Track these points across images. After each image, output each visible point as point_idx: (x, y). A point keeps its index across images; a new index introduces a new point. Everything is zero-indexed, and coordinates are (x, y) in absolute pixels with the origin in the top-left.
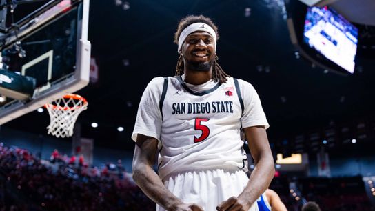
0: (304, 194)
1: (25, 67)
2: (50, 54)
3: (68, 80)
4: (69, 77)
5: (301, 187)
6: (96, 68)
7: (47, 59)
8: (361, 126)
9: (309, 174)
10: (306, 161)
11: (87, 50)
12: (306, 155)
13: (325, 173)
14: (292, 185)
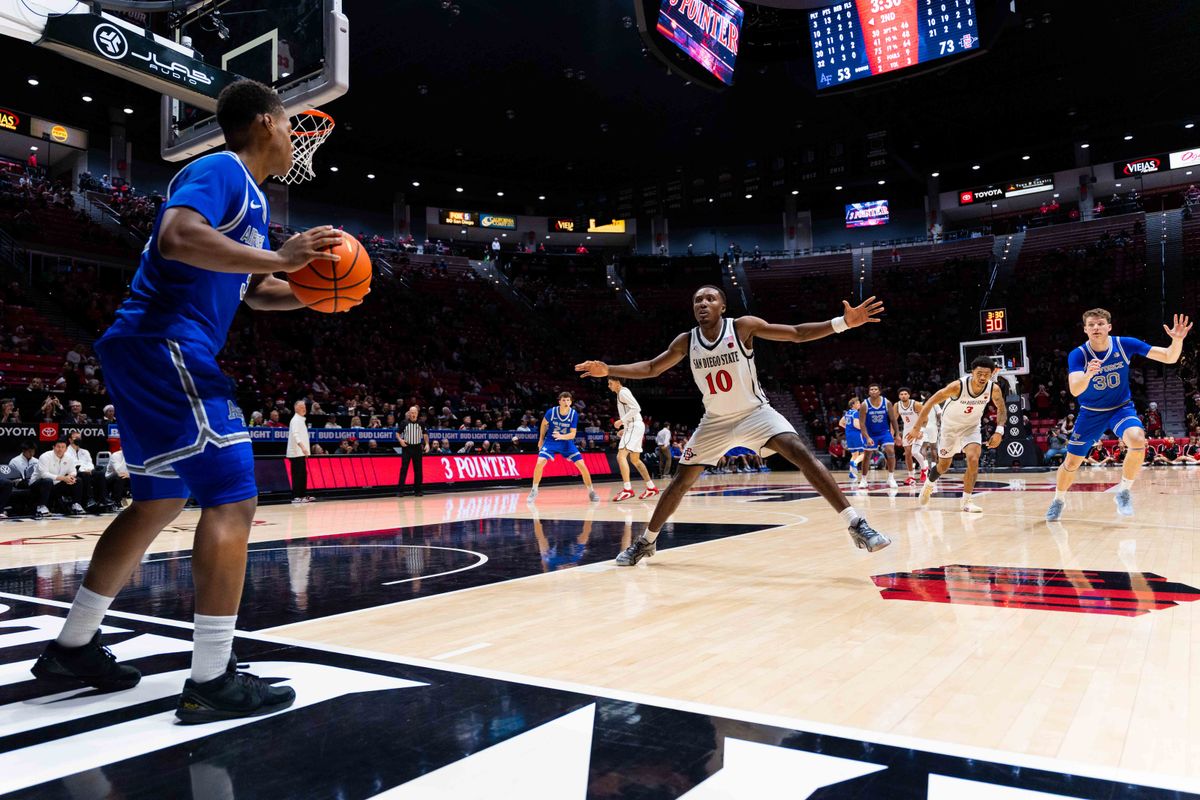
0: (629, 282)
1: (226, 57)
2: (273, 35)
3: (311, 83)
4: (312, 78)
5: (623, 270)
6: (291, 61)
7: (269, 43)
8: (724, 177)
9: (636, 251)
10: (634, 231)
11: (344, 31)
12: (633, 221)
13: (661, 249)
14: (610, 268)
